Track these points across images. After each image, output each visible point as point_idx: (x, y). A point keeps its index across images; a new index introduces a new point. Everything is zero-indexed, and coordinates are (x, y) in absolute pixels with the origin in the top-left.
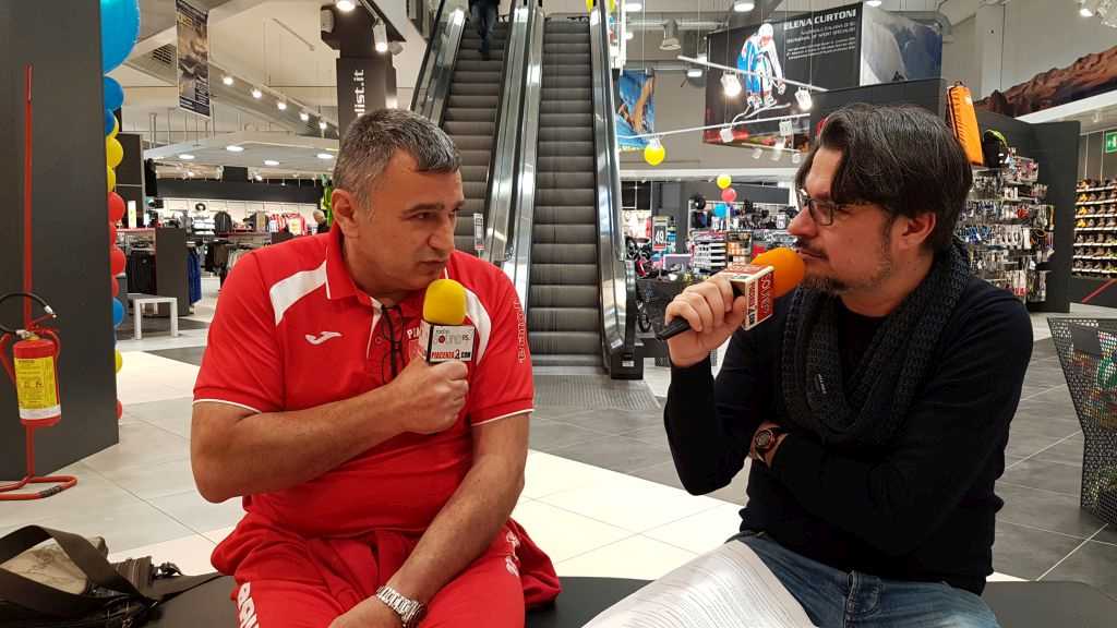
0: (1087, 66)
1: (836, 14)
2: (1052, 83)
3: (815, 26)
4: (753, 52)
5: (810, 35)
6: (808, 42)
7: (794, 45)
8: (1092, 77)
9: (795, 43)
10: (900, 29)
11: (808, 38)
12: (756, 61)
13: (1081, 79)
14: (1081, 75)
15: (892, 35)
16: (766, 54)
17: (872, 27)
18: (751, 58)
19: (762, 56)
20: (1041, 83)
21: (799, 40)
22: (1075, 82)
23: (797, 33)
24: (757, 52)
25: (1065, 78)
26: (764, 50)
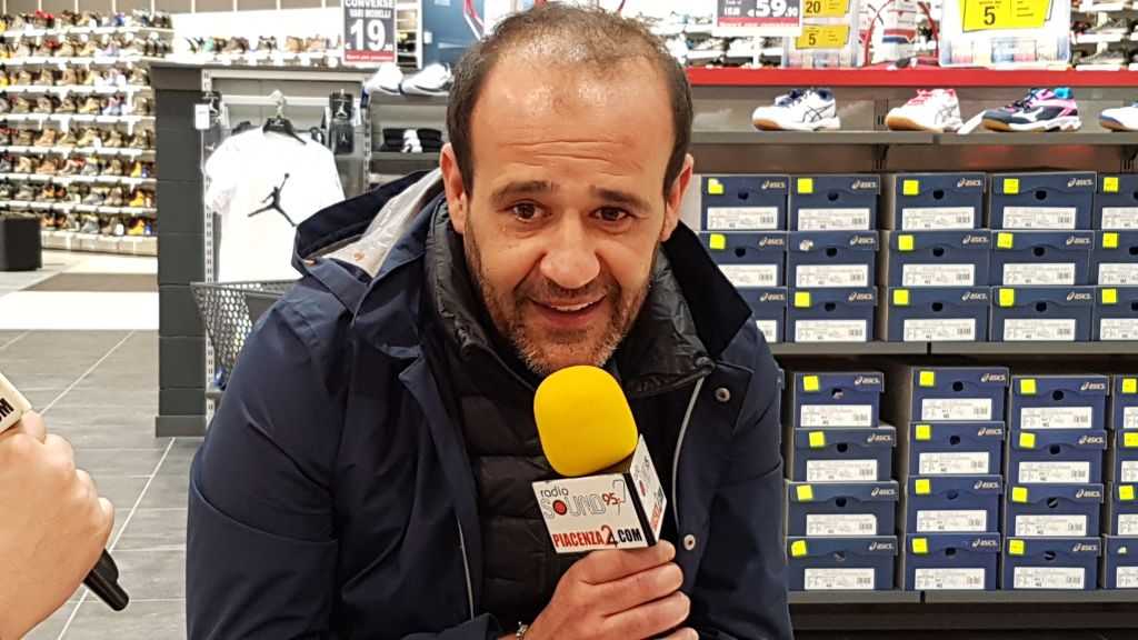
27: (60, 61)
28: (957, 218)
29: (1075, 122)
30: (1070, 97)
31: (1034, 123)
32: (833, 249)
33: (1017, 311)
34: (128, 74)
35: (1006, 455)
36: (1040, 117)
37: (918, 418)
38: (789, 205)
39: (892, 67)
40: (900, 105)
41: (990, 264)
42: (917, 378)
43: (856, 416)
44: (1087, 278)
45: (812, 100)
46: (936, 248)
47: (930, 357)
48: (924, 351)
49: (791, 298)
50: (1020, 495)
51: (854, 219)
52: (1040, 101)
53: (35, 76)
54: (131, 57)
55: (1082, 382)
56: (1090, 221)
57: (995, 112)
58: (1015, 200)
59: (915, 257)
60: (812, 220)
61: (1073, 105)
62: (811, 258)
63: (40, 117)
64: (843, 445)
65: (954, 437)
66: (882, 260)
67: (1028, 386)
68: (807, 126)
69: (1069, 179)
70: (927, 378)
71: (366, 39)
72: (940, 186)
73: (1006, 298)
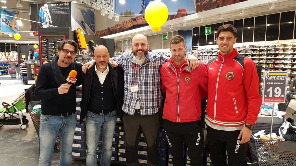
0: (124, 24)
1: (64, 4)
2: (119, 27)
3: (59, 6)
4: (43, 11)
5: (58, 8)
6: (57, 10)
7: (54, 11)
8: (125, 27)
9: (54, 10)
10: (82, 10)
11: (57, 9)
12: (44, 13)
13: (123, 27)
14: (123, 26)
15: (80, 11)
16: (46, 12)
17: (74, 9)
18: (42, 13)
19: (45, 12)
20: (116, 27)
21: (55, 9)
22: (122, 28)
23: (54, 7)
24: (44, 11)
25: (121, 26)
26: (46, 11)
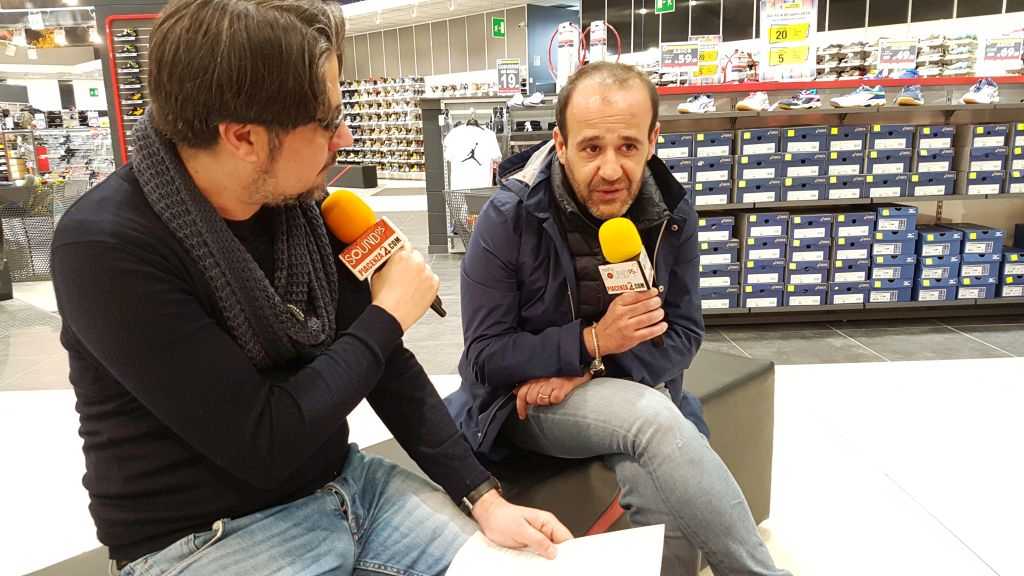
27: (380, 98)
28: (767, 148)
29: (819, 104)
30: (817, 93)
31: (801, 105)
32: (712, 164)
33: (793, 188)
34: (408, 103)
35: (787, 249)
36: (804, 103)
37: (749, 235)
38: (693, 146)
39: (737, 83)
40: (742, 99)
41: (782, 168)
42: (749, 219)
43: (722, 236)
44: (824, 172)
45: (703, 99)
46: (758, 162)
47: (755, 209)
48: (752, 207)
49: (694, 187)
50: (793, 266)
51: (722, 151)
52: (804, 95)
53: (371, 106)
54: (409, 95)
55: (821, 217)
56: (825, 147)
57: (785, 100)
58: (793, 139)
59: (749, 166)
60: (704, 152)
61: (818, 97)
62: (703, 169)
63: (374, 123)
64: (715, 248)
65: (764, 243)
66: (733, 168)
67: (797, 220)
68: (702, 111)
69: (816, 129)
70: (753, 218)
71: (508, 83)
72: (760, 135)
73: (789, 182)
